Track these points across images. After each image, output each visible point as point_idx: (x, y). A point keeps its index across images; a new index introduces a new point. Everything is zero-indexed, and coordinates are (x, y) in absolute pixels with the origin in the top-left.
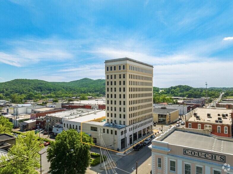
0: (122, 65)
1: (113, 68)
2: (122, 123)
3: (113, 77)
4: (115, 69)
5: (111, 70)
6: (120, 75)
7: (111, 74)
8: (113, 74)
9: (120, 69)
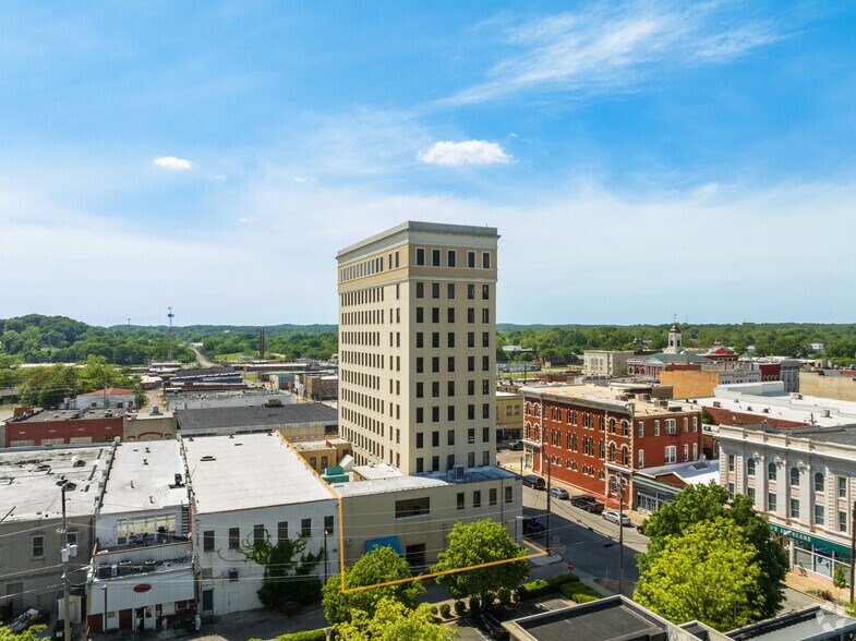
0: (479, 250)
1: (444, 258)
2: (479, 459)
3: (444, 291)
4: (452, 263)
5: (436, 262)
6: (471, 287)
7: (436, 279)
8: (444, 281)
9: (472, 264)
